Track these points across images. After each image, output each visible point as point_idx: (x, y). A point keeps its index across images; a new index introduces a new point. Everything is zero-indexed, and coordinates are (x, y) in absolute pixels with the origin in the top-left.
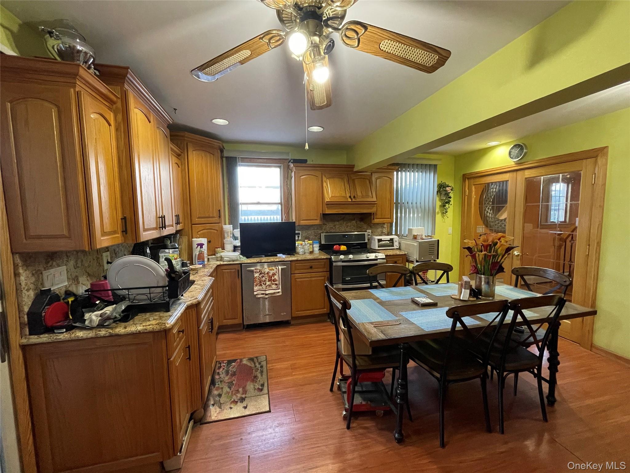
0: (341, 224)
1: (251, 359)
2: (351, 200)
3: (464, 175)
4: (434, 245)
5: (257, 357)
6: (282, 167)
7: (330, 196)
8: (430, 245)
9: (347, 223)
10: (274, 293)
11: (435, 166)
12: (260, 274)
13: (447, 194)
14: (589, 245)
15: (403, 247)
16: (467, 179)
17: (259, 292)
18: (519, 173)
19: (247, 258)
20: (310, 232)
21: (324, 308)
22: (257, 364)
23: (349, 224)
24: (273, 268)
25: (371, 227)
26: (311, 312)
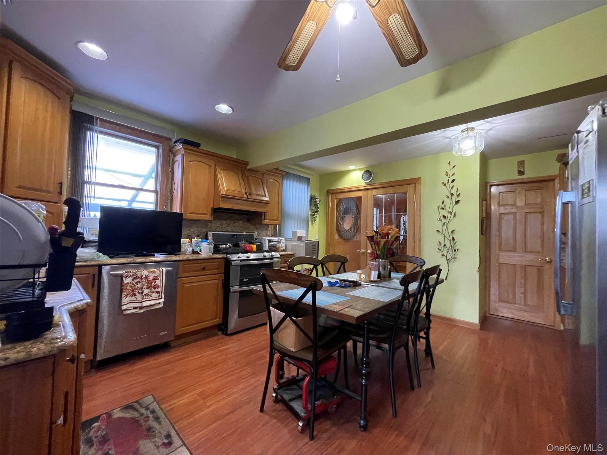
0: (228, 224)
1: (129, 407)
2: (246, 197)
3: (327, 191)
4: (315, 245)
5: (137, 402)
6: (161, 147)
7: (226, 189)
8: (313, 245)
9: (234, 223)
10: (154, 305)
11: (309, 179)
12: (133, 279)
13: (316, 205)
14: (415, 242)
15: (289, 248)
16: (330, 194)
17: (129, 305)
18: (369, 191)
19: (110, 258)
20: (192, 230)
21: (216, 318)
22: (143, 411)
23: (236, 224)
24: (155, 270)
25: (257, 228)
26: (201, 326)
